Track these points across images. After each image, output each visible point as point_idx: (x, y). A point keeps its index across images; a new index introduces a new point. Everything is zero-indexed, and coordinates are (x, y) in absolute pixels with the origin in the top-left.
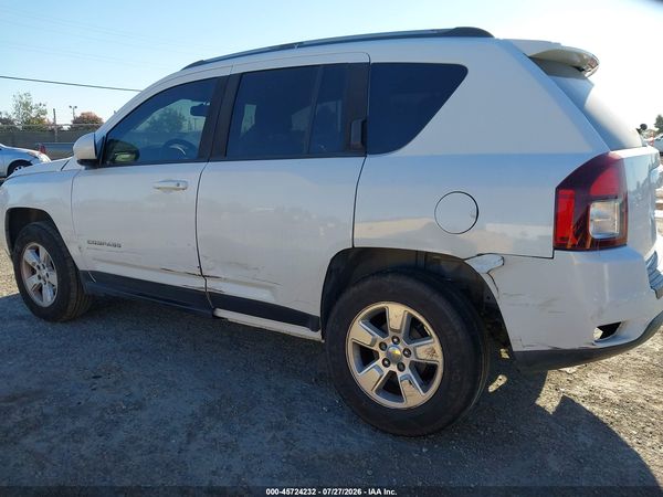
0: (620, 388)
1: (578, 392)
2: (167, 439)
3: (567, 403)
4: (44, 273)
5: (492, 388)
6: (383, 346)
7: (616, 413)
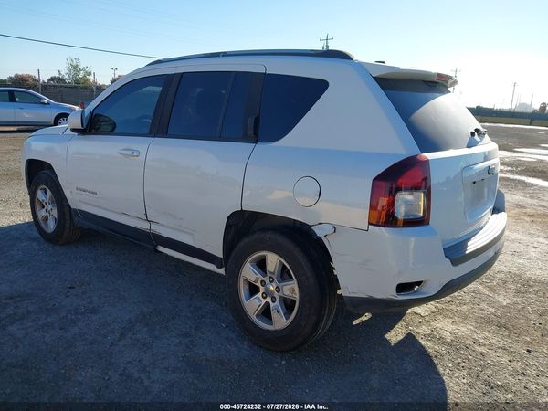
0: (456, 331)
1: (421, 331)
2: (106, 336)
3: (410, 339)
4: (50, 207)
5: (356, 322)
6: (263, 283)
7: (443, 349)
